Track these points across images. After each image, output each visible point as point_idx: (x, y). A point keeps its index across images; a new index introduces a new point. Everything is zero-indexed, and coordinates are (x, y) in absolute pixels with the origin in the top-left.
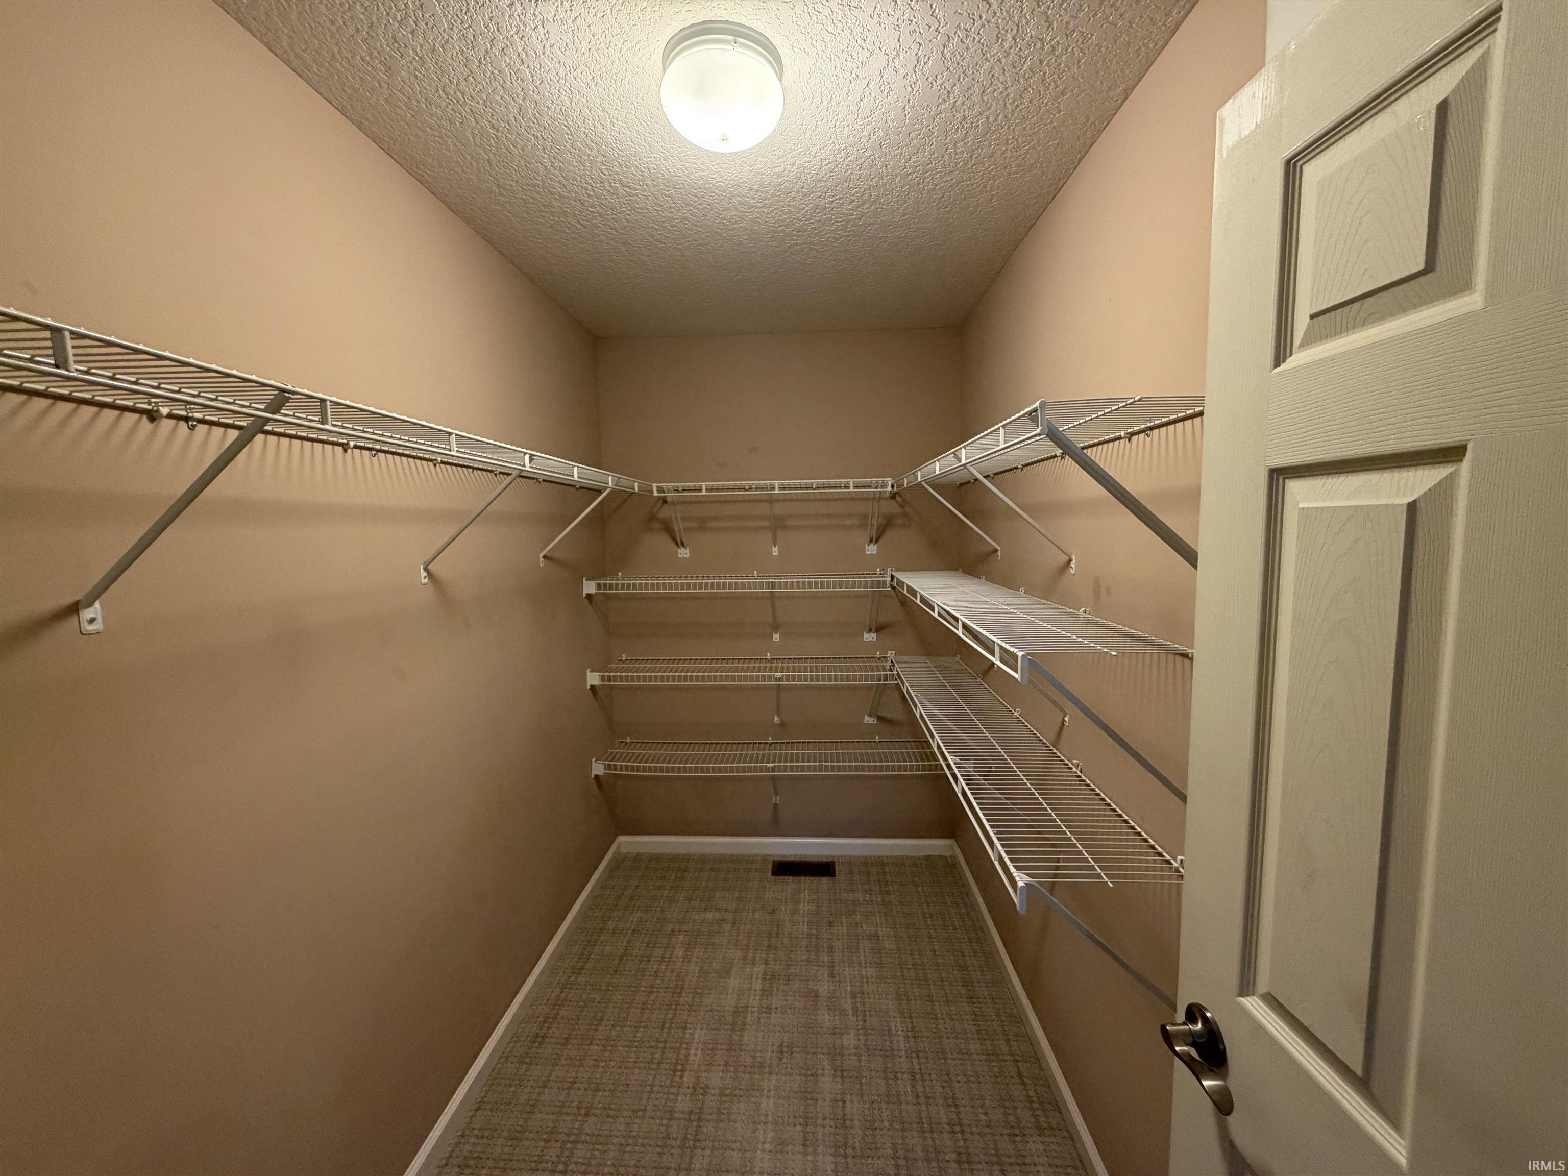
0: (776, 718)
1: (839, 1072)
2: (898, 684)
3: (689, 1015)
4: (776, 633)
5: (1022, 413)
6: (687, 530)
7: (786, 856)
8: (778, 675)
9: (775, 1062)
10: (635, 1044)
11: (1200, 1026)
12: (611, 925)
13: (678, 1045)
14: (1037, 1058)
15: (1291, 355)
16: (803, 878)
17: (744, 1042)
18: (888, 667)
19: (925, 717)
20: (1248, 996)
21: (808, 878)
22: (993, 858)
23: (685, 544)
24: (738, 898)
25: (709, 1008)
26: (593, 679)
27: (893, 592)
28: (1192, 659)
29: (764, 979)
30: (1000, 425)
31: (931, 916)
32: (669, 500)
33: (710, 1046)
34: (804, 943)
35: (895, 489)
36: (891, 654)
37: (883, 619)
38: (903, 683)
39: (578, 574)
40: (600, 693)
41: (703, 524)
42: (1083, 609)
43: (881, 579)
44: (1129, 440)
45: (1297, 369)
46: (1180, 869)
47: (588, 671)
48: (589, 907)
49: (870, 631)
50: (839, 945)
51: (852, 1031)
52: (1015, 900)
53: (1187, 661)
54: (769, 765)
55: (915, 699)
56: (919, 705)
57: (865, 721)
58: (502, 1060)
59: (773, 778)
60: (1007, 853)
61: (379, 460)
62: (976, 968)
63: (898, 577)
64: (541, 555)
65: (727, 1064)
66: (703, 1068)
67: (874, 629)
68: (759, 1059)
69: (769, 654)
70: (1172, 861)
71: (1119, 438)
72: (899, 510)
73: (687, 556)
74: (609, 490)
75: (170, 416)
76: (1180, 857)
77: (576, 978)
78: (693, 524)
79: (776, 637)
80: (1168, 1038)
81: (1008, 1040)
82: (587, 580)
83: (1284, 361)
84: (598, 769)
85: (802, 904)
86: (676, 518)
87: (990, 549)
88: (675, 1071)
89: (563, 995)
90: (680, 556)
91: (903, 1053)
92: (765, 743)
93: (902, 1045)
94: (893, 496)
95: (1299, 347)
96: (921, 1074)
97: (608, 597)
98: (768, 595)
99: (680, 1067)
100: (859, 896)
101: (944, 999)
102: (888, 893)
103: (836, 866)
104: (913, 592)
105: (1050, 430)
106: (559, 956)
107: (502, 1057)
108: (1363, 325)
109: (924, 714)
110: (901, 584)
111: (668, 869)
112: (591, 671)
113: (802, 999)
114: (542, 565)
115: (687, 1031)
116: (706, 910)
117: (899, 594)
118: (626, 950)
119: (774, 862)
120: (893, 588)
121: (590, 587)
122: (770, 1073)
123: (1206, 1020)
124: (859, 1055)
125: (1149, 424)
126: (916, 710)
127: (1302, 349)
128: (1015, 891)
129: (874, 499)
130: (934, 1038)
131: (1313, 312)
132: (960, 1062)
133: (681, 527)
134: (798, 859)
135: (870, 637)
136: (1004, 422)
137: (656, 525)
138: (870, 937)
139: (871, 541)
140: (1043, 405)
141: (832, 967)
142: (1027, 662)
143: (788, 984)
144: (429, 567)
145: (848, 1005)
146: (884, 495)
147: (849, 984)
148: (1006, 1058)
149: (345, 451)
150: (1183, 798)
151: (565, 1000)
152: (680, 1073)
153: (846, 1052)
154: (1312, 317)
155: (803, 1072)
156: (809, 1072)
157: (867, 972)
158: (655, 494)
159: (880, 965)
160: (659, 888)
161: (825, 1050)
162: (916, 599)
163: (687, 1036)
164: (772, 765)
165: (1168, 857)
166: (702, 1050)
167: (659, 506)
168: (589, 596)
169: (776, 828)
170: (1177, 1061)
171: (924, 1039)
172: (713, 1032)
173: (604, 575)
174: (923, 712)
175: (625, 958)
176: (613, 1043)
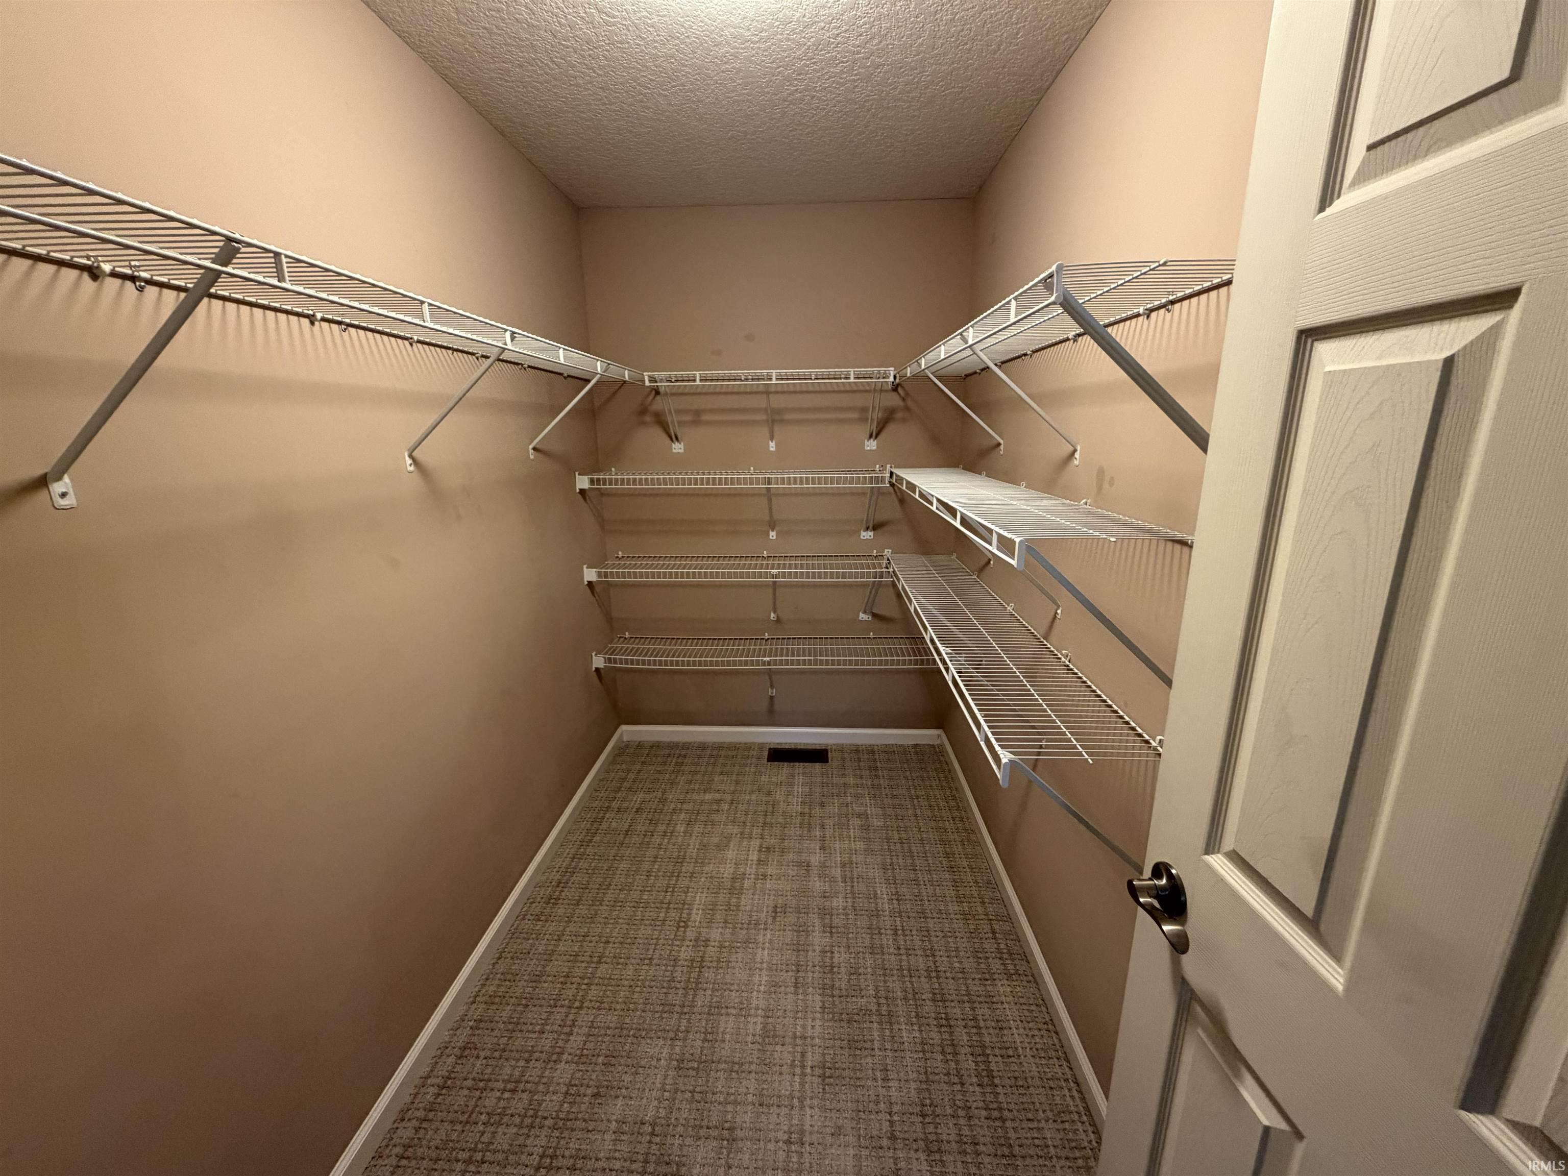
0: (772, 615)
1: (830, 929)
2: (893, 581)
3: (691, 881)
4: (773, 531)
5: (1036, 280)
6: (680, 423)
7: (781, 744)
8: (775, 571)
9: (770, 920)
10: (641, 905)
11: (1164, 881)
12: (615, 805)
13: (681, 906)
14: (1009, 918)
15: (1339, 197)
16: (797, 764)
17: (742, 903)
18: (884, 565)
19: (921, 613)
20: (1213, 853)
21: (802, 764)
22: (979, 739)
23: (679, 437)
24: (736, 781)
25: (709, 875)
26: (590, 575)
27: (891, 489)
28: (1191, 547)
29: (760, 851)
30: (1012, 296)
31: (918, 797)
32: (662, 390)
33: (711, 907)
34: (798, 821)
35: (897, 380)
36: (887, 552)
37: (881, 517)
38: (898, 580)
39: (570, 470)
40: (598, 589)
41: (697, 418)
42: (1084, 500)
43: (880, 475)
44: (1148, 317)
45: (1342, 213)
46: (1159, 748)
47: (585, 566)
48: (593, 790)
49: (867, 529)
50: (829, 822)
51: (841, 896)
52: (999, 776)
53: (1186, 550)
54: (765, 659)
55: (910, 594)
56: (913, 600)
57: (860, 618)
58: (519, 918)
59: (770, 673)
60: (993, 733)
61: (350, 334)
62: (958, 843)
63: (898, 473)
64: (531, 447)
65: (726, 922)
66: (705, 925)
67: (871, 527)
68: (755, 918)
69: (765, 552)
70: (1151, 741)
71: (1138, 315)
72: (901, 403)
73: (682, 451)
74: (599, 376)
75: (114, 274)
76: (1159, 738)
77: (585, 849)
78: (688, 418)
79: (773, 535)
80: (1134, 892)
81: (983, 903)
82: (579, 474)
83: (1330, 204)
84: (598, 662)
85: (796, 787)
86: (670, 411)
87: (995, 442)
88: (678, 927)
89: (574, 864)
90: (674, 451)
91: (887, 913)
92: (762, 639)
93: (887, 906)
94: (895, 388)
95: (1350, 186)
96: (903, 930)
97: (602, 493)
98: (764, 492)
99: (683, 924)
100: (851, 780)
101: (927, 869)
102: (877, 777)
103: (829, 753)
104: (912, 486)
105: (1065, 299)
106: (568, 831)
107: (519, 915)
108: (1426, 155)
109: (918, 609)
110: (900, 479)
111: (669, 755)
112: (587, 568)
113: (795, 868)
114: (532, 457)
115: (689, 894)
116: (705, 791)
117: (897, 491)
118: (630, 826)
119: (770, 749)
120: (892, 485)
121: (583, 482)
122: (766, 929)
123: (1170, 876)
124: (847, 914)
125: (1171, 298)
126: (911, 604)
127: (1352, 189)
128: (999, 767)
129: (875, 390)
130: (916, 900)
131: (1371, 141)
132: (939, 920)
133: (675, 419)
134: (793, 747)
135: (867, 535)
136: (1017, 293)
137: (648, 418)
138: (859, 816)
139: (871, 436)
140: (1060, 268)
141: (823, 839)
142: (1024, 547)
143: (783, 856)
144: (414, 454)
145: (837, 873)
146: (885, 387)
147: (839, 855)
148: (981, 918)
149: (312, 323)
150: (1169, 682)
151: (575, 868)
152: (683, 929)
153: (835, 912)
154: (1371, 147)
155: (795, 928)
156: (801, 929)
157: (855, 845)
158: (647, 383)
159: (869, 840)
160: (659, 772)
161: (816, 910)
162: (915, 494)
163: (689, 898)
164: (768, 659)
165: (1147, 737)
166: (703, 910)
167: (651, 397)
168: (582, 492)
169: (772, 718)
170: (1140, 911)
171: (907, 902)
172: (713, 895)
173: (599, 471)
174: (917, 606)
175: (630, 833)
176: (620, 904)
